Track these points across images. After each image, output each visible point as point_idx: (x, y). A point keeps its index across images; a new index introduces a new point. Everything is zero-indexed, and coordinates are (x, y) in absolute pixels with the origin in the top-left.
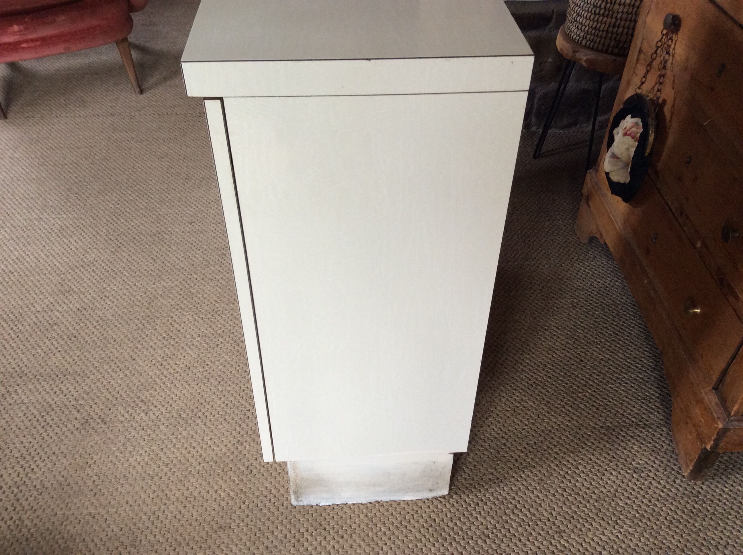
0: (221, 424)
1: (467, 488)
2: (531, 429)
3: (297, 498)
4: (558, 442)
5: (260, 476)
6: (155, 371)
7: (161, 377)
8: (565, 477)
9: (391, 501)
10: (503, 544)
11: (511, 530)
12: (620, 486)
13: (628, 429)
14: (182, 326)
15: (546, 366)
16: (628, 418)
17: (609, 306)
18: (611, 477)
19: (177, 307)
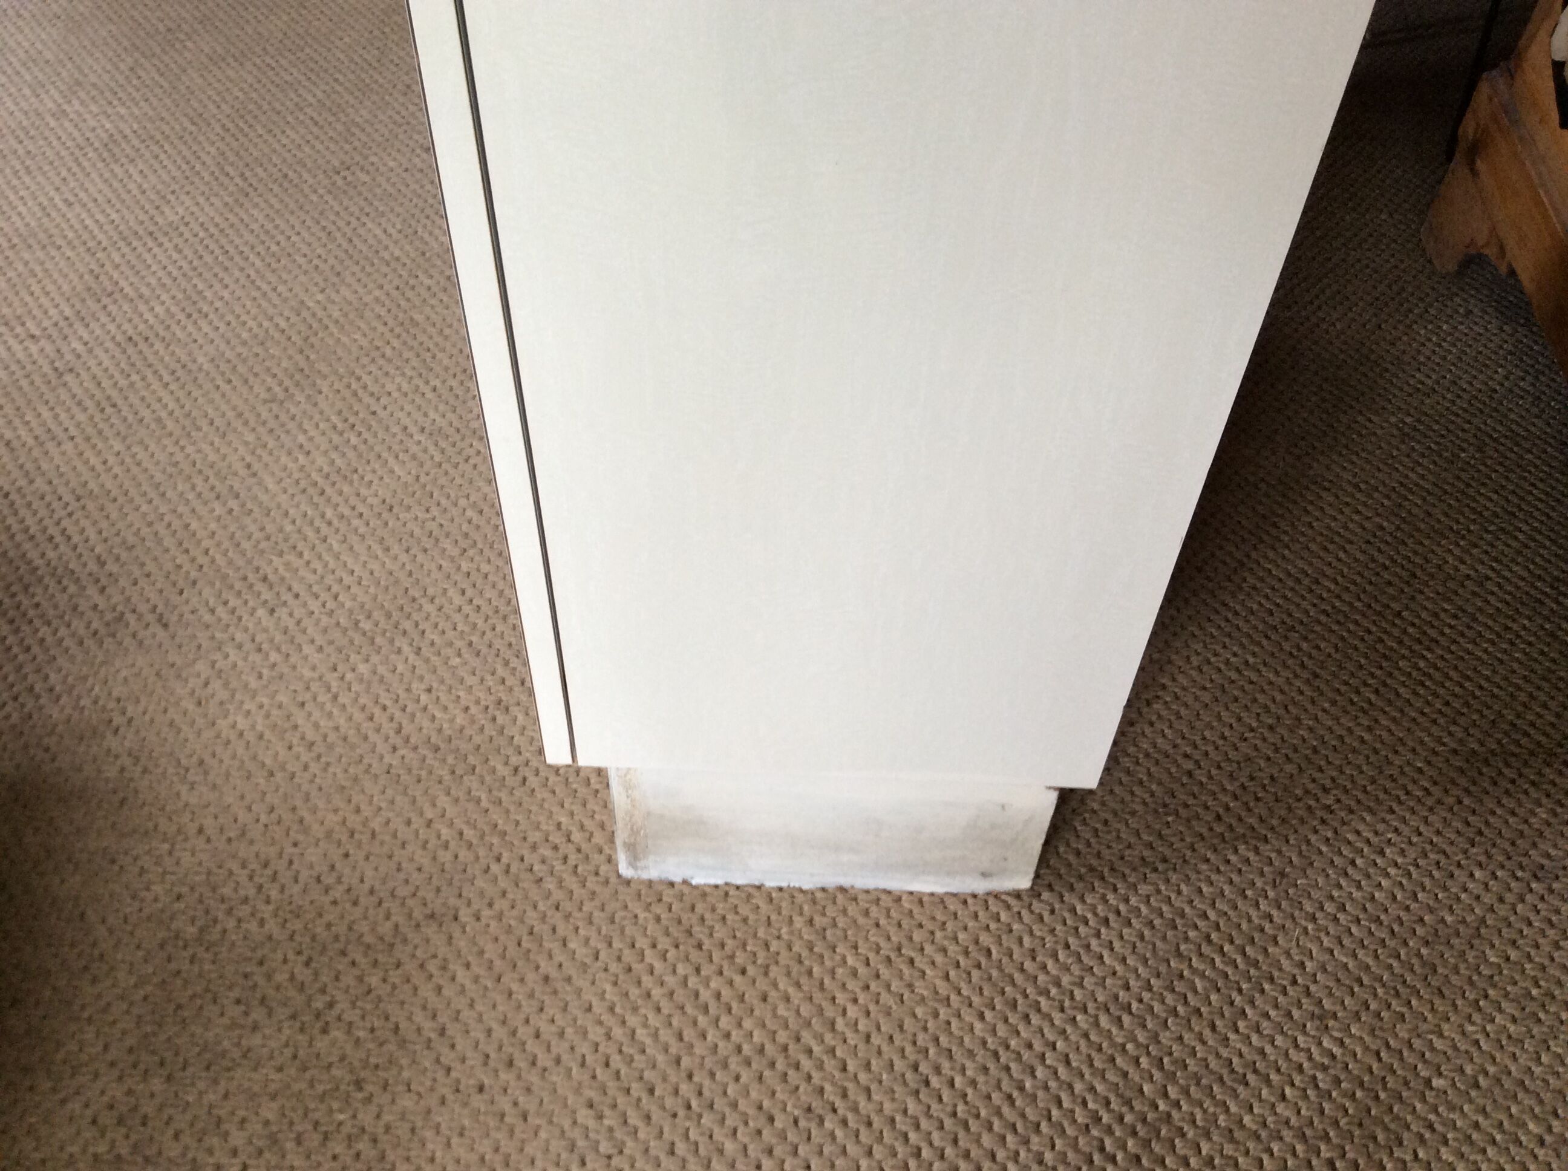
0: (459, 655)
1: (1081, 878)
2: (1264, 740)
3: (635, 857)
4: (1333, 780)
5: (547, 795)
6: (303, 507)
7: (318, 522)
8: (1346, 874)
9: (877, 890)
10: (1168, 1034)
11: (1190, 996)
12: (1492, 909)
13: (1526, 763)
14: (384, 401)
15: (1317, 582)
16: (1526, 734)
17: (1495, 440)
18: (1471, 886)
19: (375, 354)
